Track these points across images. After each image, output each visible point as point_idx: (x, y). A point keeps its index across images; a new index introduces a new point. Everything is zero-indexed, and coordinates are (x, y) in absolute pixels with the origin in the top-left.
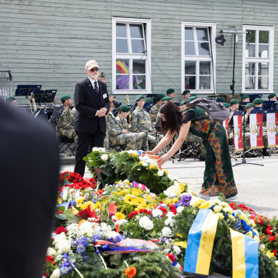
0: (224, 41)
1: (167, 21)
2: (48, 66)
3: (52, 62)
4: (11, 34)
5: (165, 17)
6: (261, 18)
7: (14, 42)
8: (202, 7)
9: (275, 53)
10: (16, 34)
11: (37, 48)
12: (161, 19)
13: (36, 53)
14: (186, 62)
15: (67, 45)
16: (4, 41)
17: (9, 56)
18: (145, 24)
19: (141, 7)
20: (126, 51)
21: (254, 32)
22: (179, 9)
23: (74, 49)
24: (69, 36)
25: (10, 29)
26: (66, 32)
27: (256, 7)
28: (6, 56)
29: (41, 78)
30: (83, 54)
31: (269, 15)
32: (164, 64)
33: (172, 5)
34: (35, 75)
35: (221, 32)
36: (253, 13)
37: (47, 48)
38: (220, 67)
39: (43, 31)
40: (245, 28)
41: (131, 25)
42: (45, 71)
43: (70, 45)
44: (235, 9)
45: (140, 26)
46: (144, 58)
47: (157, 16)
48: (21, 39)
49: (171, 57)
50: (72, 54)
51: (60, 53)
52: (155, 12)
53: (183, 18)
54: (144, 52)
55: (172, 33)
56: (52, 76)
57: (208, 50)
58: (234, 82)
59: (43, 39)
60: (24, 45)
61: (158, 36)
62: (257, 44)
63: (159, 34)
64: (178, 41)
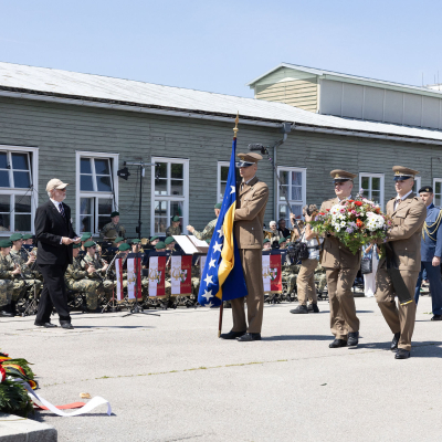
0: (128, 174)
1: (58, 150)
5: (56, 145)
6: (173, 149)
8: (101, 134)
9: (190, 191)
12: (51, 147)
14: (82, 199)
18: (31, 153)
19: (26, 132)
20: (6, 184)
21: (164, 165)
22: (73, 137)
27: (167, 136)
31: (183, 145)
33: (64, 131)
35: (125, 164)
36: (163, 143)
38: (124, 206)
40: (154, 160)
41: (13, 154)
44: (142, 137)
45: (24, 156)
46: (29, 193)
47: (45, 144)
52: (44, 139)
53: (79, 146)
54: (29, 187)
55: (64, 164)
57: (109, 185)
58: (140, 223)
61: (46, 168)
62: (169, 179)
63: (49, 165)
64: (71, 174)
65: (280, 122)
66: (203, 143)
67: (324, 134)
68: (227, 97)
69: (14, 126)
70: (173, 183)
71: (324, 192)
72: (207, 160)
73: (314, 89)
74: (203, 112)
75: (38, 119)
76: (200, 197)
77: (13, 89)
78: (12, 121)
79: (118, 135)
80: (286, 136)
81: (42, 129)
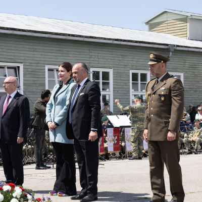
1: (35, 65)
6: (103, 63)
8: (60, 55)
9: (114, 88)
12: (31, 63)
18: (18, 67)
19: (15, 54)
21: (98, 73)
22: (43, 56)
27: (99, 55)
31: (109, 60)
32: (33, 96)
33: (38, 53)
36: (97, 59)
40: (92, 70)
41: (8, 68)
44: (84, 56)
45: (15, 68)
47: (27, 61)
49: (39, 91)
52: (26, 58)
53: (47, 62)
54: (18, 87)
55: (38, 73)
61: (28, 76)
62: (101, 81)
63: (29, 74)
64: (43, 79)
65: (167, 45)
66: (121, 59)
67: (194, 52)
68: (132, 30)
69: (8, 51)
70: (103, 83)
71: (195, 87)
72: (123, 69)
73: (185, 24)
74: (121, 40)
75: (22, 46)
76: (120, 92)
77: (7, 29)
78: (7, 48)
79: (70, 55)
80: (171, 53)
81: (25, 52)
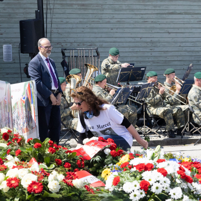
2: (145, 45)
3: (149, 40)
4: (105, 12)
7: (108, 20)
10: (110, 12)
11: (132, 26)
13: (132, 30)
15: (165, 21)
16: (98, 20)
17: (104, 35)
23: (172, 26)
24: (167, 12)
25: (104, 7)
26: (163, 8)
28: (99, 35)
29: (137, 57)
30: (183, 31)
34: (131, 55)
37: (143, 26)
39: (138, 7)
42: (141, 49)
43: (168, 20)
48: (116, 16)
50: (170, 31)
51: (158, 31)
56: (149, 54)
59: (139, 16)
60: (119, 22)
